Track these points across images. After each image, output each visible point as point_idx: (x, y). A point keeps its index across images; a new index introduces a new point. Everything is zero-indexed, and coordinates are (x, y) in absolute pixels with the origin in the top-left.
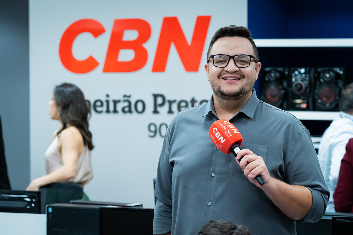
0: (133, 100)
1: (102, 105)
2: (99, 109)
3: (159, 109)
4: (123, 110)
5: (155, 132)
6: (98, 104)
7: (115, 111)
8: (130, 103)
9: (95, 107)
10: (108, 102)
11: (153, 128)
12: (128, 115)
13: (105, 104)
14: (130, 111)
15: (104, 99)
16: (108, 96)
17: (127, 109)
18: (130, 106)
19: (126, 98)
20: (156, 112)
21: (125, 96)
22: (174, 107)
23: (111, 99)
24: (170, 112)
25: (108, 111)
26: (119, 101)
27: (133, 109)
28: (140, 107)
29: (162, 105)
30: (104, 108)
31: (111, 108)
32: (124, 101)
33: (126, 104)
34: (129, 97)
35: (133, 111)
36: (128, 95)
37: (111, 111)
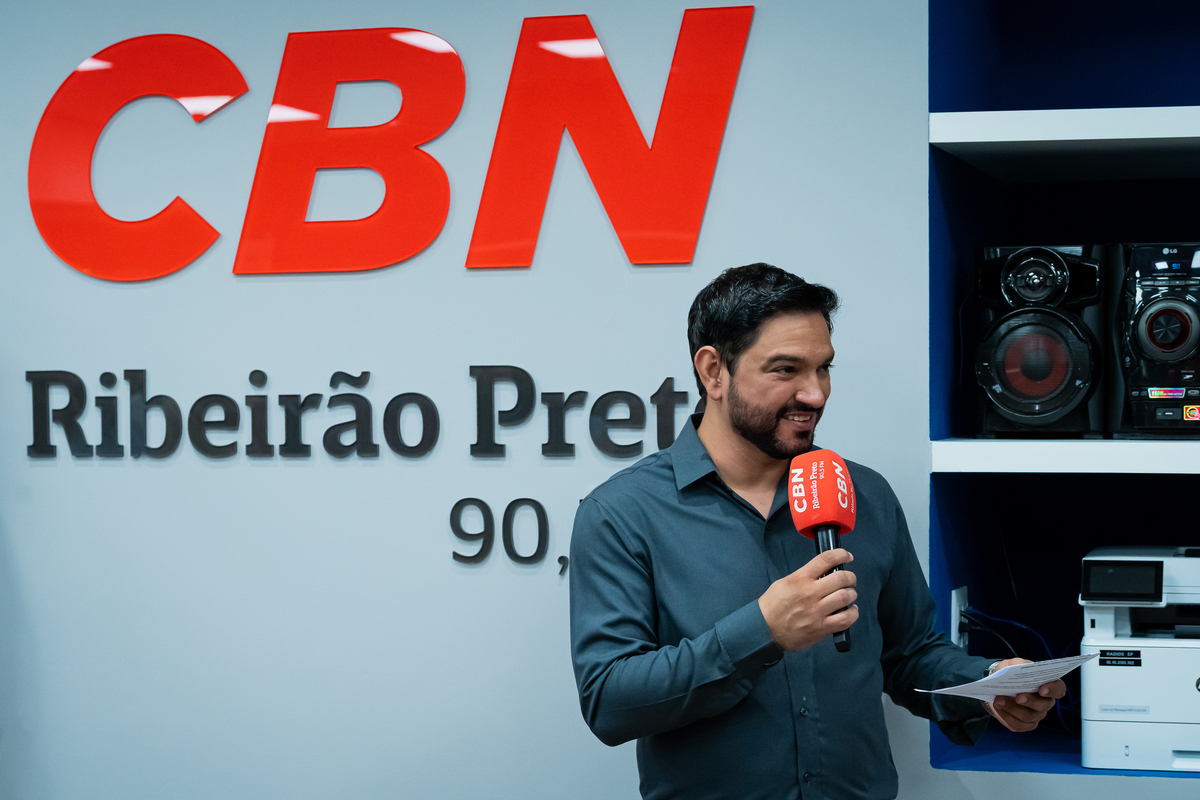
0: (379, 398)
1: (231, 422)
2: (217, 438)
3: (502, 435)
4: (332, 443)
5: (487, 537)
6: (216, 414)
7: (295, 447)
8: (363, 407)
9: (199, 427)
10: (258, 405)
11: (473, 522)
12: (354, 462)
13: (246, 416)
14: (366, 448)
15: (239, 391)
16: (258, 378)
17: (348, 438)
18: (363, 423)
19: (345, 389)
20: (486, 447)
21: (338, 378)
22: (577, 425)
23: (272, 392)
24: (557, 446)
25: (260, 447)
26: (313, 401)
27: (379, 436)
28: (412, 427)
29: (517, 416)
30: (244, 436)
31: (277, 435)
32: (335, 401)
33: (347, 414)
34: (362, 380)
35: (377, 446)
36: (357, 374)
37: (272, 447)
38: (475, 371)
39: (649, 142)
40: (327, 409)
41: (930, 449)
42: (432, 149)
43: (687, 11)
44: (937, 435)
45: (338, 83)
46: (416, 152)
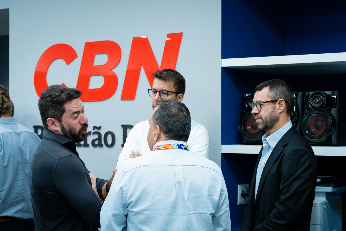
0: (103, 132)
4: (93, 143)
7: (86, 145)
8: (99, 134)
12: (98, 149)
14: (100, 145)
17: (97, 143)
18: (99, 139)
19: (96, 130)
21: (95, 128)
25: (79, 145)
26: (90, 133)
27: (103, 143)
28: (110, 141)
32: (94, 133)
33: (96, 137)
34: (99, 128)
35: (103, 145)
36: (98, 127)
37: (81, 144)
38: (123, 126)
39: (160, 68)
40: (92, 135)
41: (221, 147)
42: (114, 70)
43: (168, 34)
44: (223, 143)
45: (95, 54)
46: (111, 71)
